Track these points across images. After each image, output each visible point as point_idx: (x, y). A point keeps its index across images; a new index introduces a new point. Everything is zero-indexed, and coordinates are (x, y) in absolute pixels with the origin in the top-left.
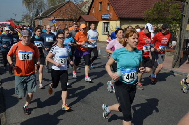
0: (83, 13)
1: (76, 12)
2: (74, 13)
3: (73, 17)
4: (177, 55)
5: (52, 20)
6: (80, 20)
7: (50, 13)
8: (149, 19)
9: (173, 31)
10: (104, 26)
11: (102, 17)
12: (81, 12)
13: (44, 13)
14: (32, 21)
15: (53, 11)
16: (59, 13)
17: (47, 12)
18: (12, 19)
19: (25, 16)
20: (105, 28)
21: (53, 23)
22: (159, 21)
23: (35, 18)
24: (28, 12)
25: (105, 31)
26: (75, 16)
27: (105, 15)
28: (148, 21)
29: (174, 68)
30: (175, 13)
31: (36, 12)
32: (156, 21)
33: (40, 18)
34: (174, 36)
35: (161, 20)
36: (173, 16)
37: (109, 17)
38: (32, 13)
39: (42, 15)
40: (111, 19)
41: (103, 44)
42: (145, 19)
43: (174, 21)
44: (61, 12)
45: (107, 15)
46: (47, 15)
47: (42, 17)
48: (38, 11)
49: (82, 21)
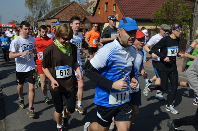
0: (88, 14)
1: (80, 14)
5: (55, 22)
6: (85, 21)
7: (54, 15)
8: (158, 20)
13: (47, 14)
14: (34, 23)
15: (57, 13)
16: (63, 14)
17: (50, 14)
18: (14, 21)
19: (27, 18)
21: (57, 25)
22: (168, 22)
23: (38, 20)
24: (31, 14)
28: (157, 22)
29: (184, 71)
30: (185, 13)
31: (39, 14)
32: (165, 21)
33: (43, 20)
34: (184, 38)
35: (170, 20)
36: (183, 16)
38: (35, 15)
39: (45, 17)
42: (153, 20)
43: (184, 22)
44: (66, 13)
46: (51, 17)
47: (45, 18)
48: (41, 13)
49: (87, 23)
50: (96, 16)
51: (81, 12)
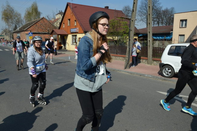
0: (55, 28)
1: (49, 27)
2: (48, 28)
3: (47, 31)
4: (127, 59)
5: (28, 33)
6: (53, 33)
7: (27, 28)
9: (125, 42)
10: (73, 38)
11: (71, 31)
12: (54, 27)
13: (21, 27)
14: (10, 34)
15: (30, 26)
16: (35, 27)
17: (24, 27)
19: (4, 30)
20: (74, 40)
21: (30, 36)
23: (13, 32)
24: (7, 27)
25: (74, 42)
26: (48, 30)
27: (73, 30)
29: (126, 68)
30: (125, 28)
31: (14, 27)
32: (112, 34)
33: (18, 32)
34: (126, 46)
35: (116, 33)
36: (124, 30)
37: (76, 31)
38: (11, 28)
39: (19, 29)
40: (78, 32)
41: (73, 53)
43: (124, 34)
44: (37, 27)
45: (75, 29)
46: (25, 30)
47: (19, 31)
48: (16, 26)
49: (54, 34)
50: (62, 29)
51: (49, 26)
